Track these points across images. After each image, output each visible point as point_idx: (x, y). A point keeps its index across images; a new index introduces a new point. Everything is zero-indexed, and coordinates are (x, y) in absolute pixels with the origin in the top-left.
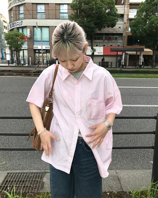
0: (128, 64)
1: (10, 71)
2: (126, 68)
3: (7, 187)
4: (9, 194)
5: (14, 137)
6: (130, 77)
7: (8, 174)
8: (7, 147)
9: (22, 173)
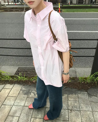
0: (97, 1)
1: (16, 8)
2: (95, 4)
3: (19, 73)
4: (18, 76)
5: (21, 50)
6: (96, 11)
7: (19, 68)
8: (18, 55)
9: (26, 68)
